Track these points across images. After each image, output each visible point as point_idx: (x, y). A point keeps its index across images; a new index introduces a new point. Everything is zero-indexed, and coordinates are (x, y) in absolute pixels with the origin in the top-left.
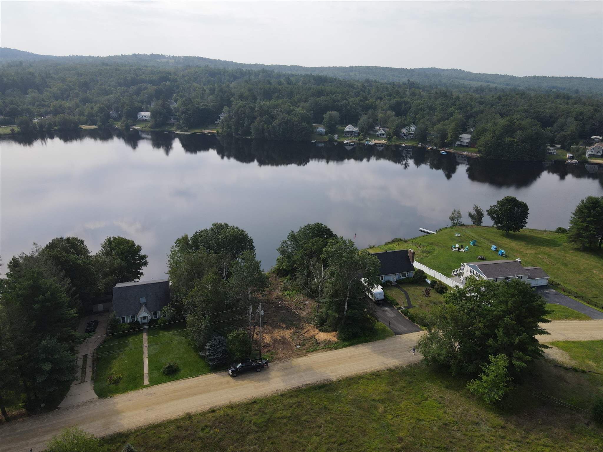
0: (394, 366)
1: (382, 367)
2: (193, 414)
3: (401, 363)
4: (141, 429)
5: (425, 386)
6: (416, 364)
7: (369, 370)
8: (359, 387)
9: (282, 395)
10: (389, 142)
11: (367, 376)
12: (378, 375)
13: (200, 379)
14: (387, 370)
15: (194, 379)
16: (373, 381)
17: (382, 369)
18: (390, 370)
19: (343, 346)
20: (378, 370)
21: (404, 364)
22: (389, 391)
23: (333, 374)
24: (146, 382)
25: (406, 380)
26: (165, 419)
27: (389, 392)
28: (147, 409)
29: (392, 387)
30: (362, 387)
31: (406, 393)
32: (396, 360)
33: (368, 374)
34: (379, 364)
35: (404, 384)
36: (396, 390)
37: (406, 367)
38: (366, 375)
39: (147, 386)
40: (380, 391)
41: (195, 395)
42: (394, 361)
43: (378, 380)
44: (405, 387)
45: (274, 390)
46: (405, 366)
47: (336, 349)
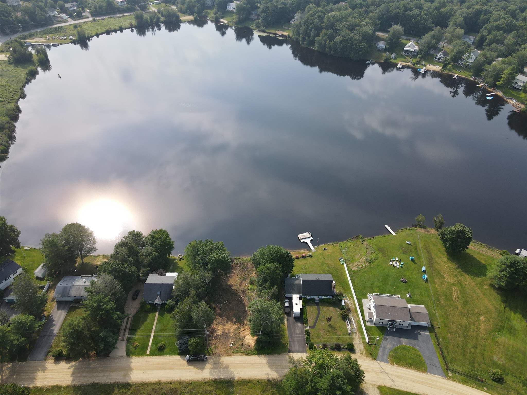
1: (266, 377)
2: (162, 382)
4: (138, 384)
9: (205, 383)
10: (443, 69)
11: (254, 381)
13: (172, 358)
15: (169, 357)
16: (255, 386)
17: (265, 379)
19: (253, 354)
24: (148, 352)
25: (273, 391)
26: (149, 381)
28: (143, 371)
39: (148, 355)
41: (166, 369)
43: (258, 386)
45: (203, 378)
47: (248, 355)
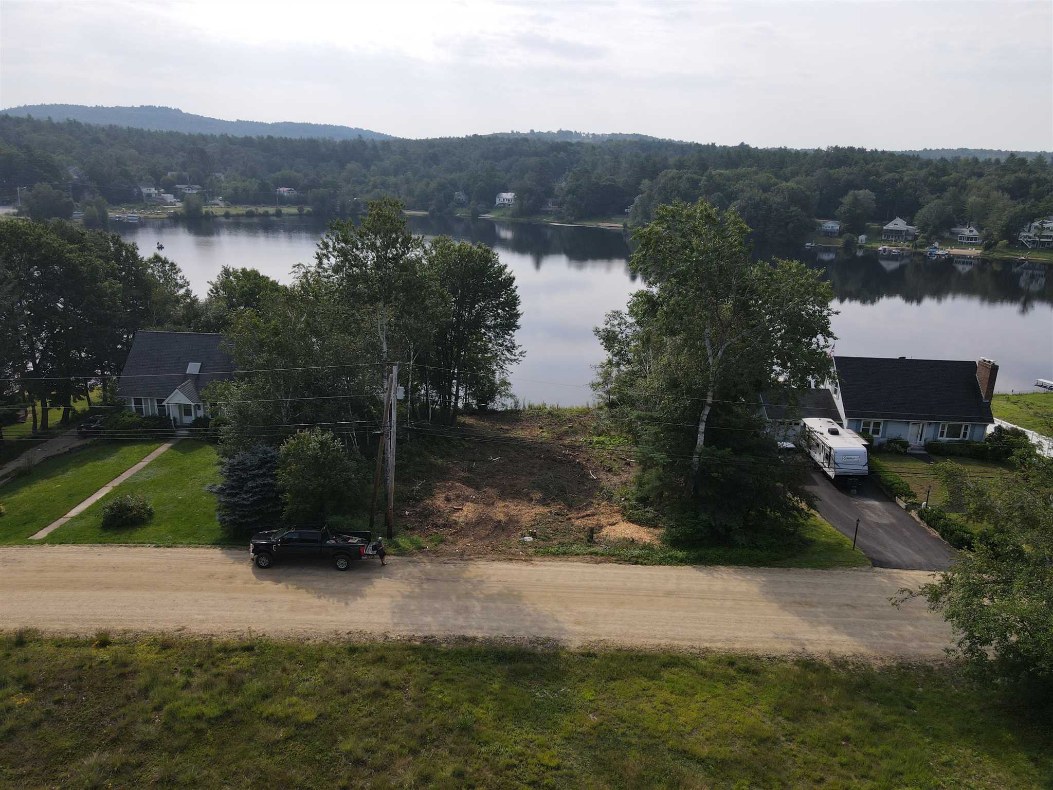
0: (830, 654)
1: (778, 646)
3: (863, 650)
5: (945, 758)
6: (929, 670)
7: (719, 645)
8: (650, 693)
10: (987, 252)
11: (704, 663)
12: (747, 671)
14: (797, 663)
16: (721, 686)
17: (775, 654)
18: (808, 664)
20: (759, 653)
21: (875, 658)
22: (768, 734)
23: (578, 628)
24: (41, 535)
25: (864, 716)
27: (767, 739)
29: (789, 726)
30: (665, 695)
31: (842, 765)
32: (845, 637)
33: (710, 656)
34: (771, 635)
35: (848, 725)
36: (803, 742)
37: (881, 668)
38: (705, 658)
40: (726, 727)
42: (835, 637)
43: (744, 686)
44: (847, 739)
46: (877, 665)
